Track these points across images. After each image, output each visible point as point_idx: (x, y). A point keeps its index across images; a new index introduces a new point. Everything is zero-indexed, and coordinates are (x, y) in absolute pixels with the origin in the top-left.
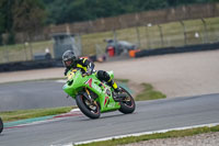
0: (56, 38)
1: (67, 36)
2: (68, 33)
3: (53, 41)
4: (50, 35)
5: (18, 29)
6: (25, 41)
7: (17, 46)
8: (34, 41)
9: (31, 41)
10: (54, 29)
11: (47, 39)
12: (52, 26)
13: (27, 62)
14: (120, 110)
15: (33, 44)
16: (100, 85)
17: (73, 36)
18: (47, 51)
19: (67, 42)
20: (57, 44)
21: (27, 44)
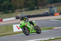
0: (50, 8)
1: (53, 7)
2: (53, 6)
3: (49, 9)
4: (48, 7)
5: (39, 5)
6: (41, 9)
7: (39, 10)
8: (44, 9)
9: (43, 8)
10: (49, 5)
11: (47, 8)
12: (49, 4)
13: (42, 14)
14: (36, 32)
15: (43, 9)
16: (30, 25)
17: (55, 7)
18: (47, 11)
19: (53, 9)
20: (50, 9)
21: (42, 9)
